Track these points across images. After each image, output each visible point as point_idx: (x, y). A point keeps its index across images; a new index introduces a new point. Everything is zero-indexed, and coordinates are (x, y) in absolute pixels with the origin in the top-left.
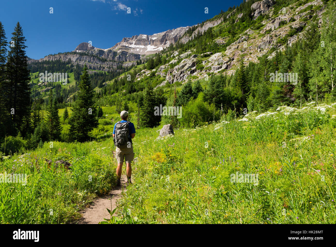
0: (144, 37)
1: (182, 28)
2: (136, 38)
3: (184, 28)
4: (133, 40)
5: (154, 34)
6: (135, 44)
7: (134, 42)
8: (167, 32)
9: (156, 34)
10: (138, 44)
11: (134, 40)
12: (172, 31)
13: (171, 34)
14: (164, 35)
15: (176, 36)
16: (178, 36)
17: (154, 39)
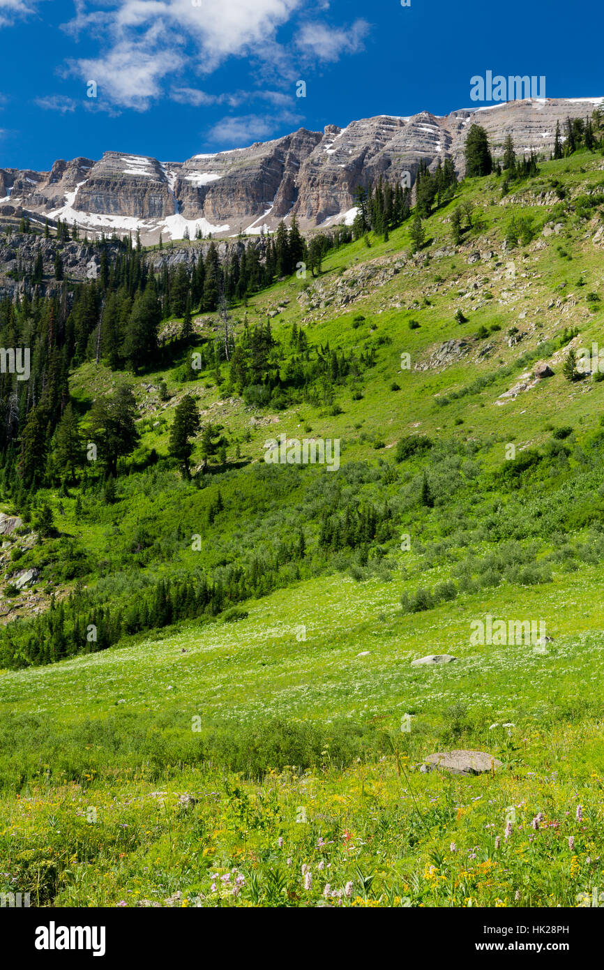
0: (139, 166)
1: (390, 122)
2: (80, 176)
3: (402, 124)
4: (61, 182)
5: (198, 157)
6: (79, 206)
7: (71, 197)
8: (287, 143)
9: (214, 156)
10: (99, 209)
11: (71, 187)
12: (318, 138)
13: (316, 153)
14: (268, 161)
15: (359, 164)
16: (370, 162)
17: (201, 179)
